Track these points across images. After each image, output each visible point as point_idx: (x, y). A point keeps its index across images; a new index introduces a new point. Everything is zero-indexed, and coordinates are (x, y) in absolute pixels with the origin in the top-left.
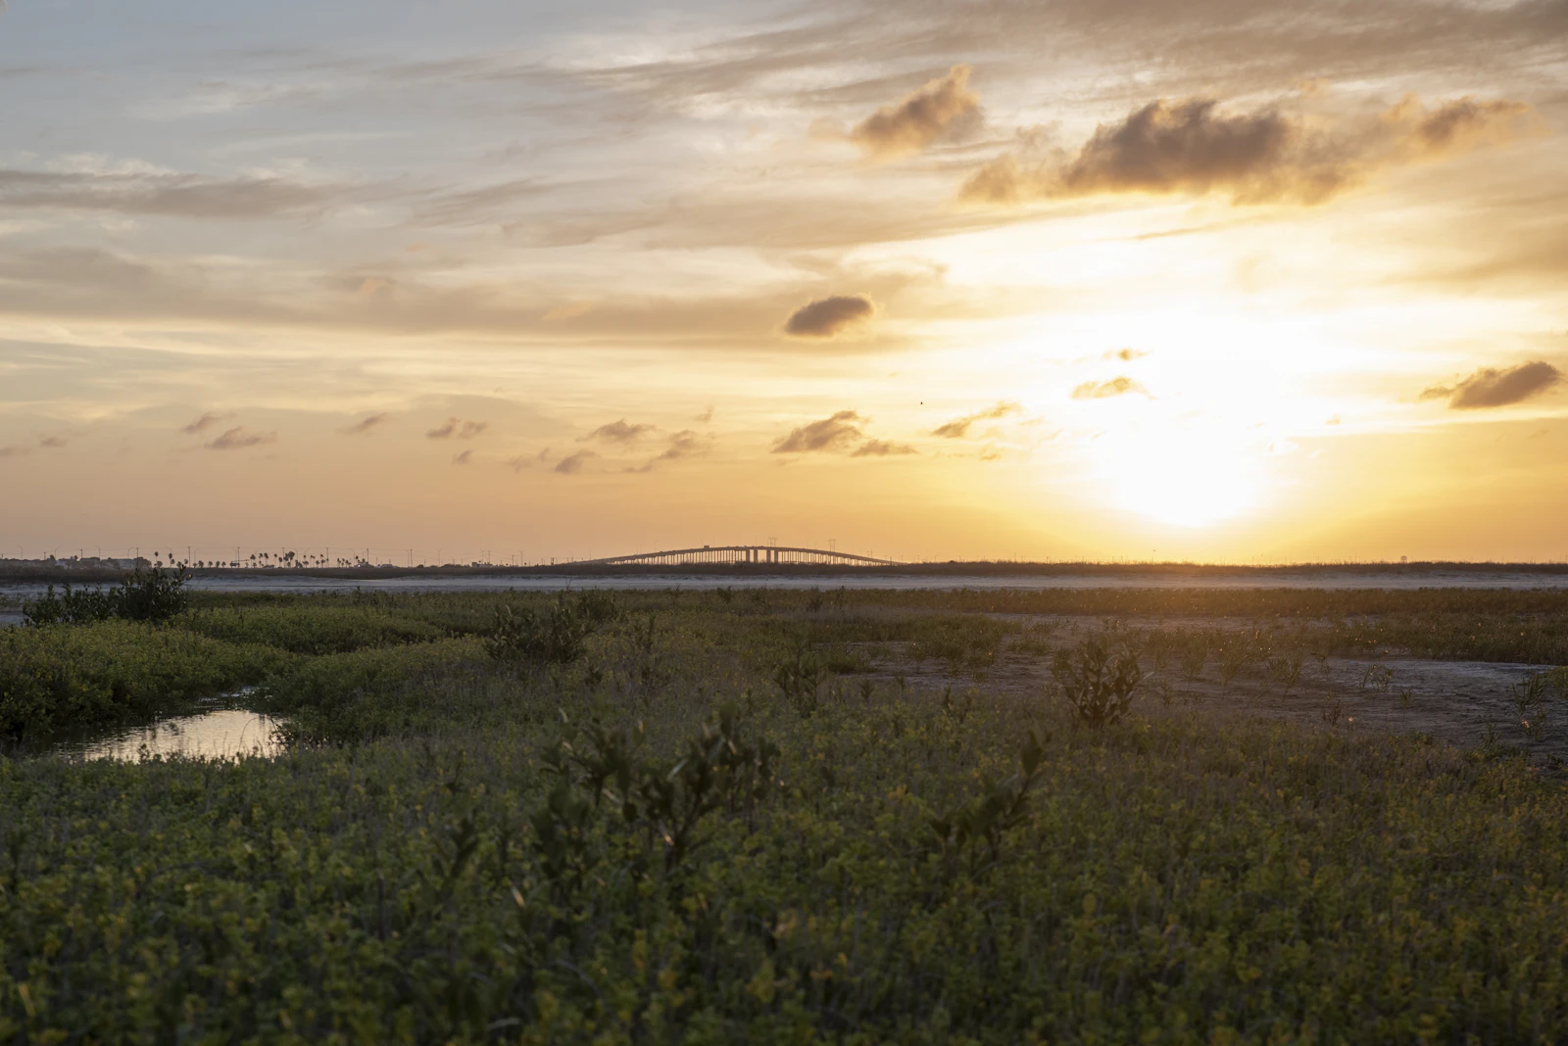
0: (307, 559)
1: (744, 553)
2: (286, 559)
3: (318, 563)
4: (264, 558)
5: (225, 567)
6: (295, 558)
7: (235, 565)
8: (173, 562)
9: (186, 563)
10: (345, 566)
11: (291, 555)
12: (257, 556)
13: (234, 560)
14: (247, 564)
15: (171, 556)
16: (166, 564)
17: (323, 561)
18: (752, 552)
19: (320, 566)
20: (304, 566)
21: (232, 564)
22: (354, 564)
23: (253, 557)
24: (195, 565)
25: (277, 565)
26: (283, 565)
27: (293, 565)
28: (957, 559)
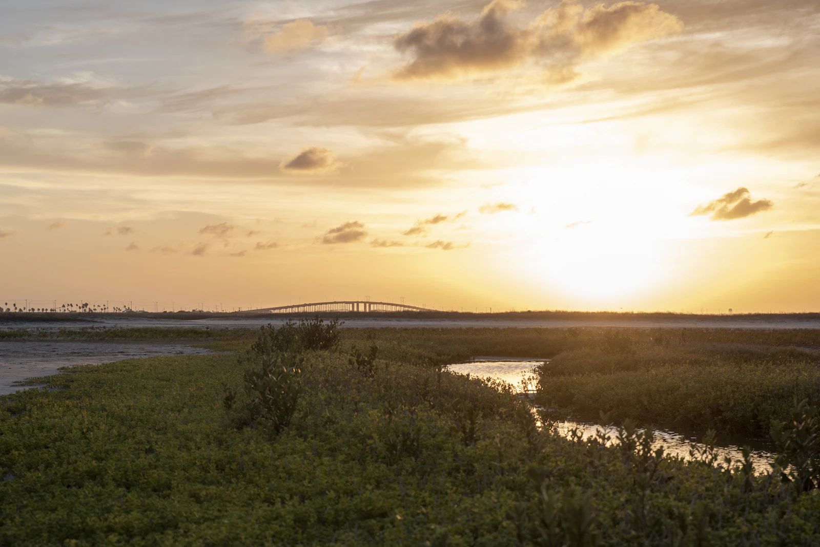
0: (96, 308)
1: (351, 305)
2: (83, 307)
3: (102, 309)
4: (70, 306)
5: (48, 312)
6: (88, 307)
7: (53, 310)
8: (16, 308)
9: (24, 309)
10: (118, 312)
11: (86, 305)
12: (66, 306)
13: (53, 307)
14: (60, 310)
15: (15, 305)
16: (12, 310)
17: (105, 309)
18: (355, 304)
19: (103, 311)
20: (94, 311)
21: (51, 310)
22: (123, 310)
23: (64, 306)
24: (30, 310)
25: (78, 311)
26: (81, 310)
27: (87, 310)
28: (532, 309)
